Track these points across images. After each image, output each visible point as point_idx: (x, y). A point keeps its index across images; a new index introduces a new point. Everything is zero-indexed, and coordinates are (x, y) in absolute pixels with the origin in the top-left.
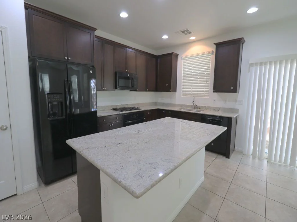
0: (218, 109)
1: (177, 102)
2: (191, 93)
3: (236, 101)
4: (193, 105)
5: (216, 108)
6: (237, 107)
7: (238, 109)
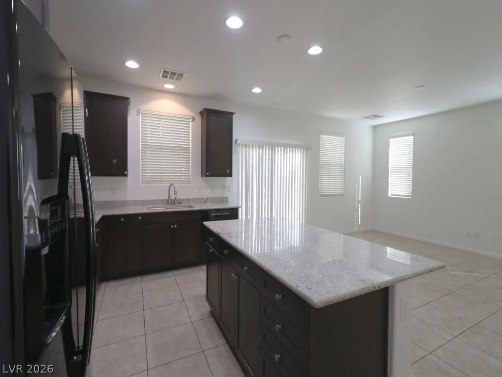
0: (206, 201)
1: (130, 197)
2: (160, 178)
3: (224, 187)
4: (167, 198)
5: (203, 199)
6: (226, 195)
7: (228, 198)
